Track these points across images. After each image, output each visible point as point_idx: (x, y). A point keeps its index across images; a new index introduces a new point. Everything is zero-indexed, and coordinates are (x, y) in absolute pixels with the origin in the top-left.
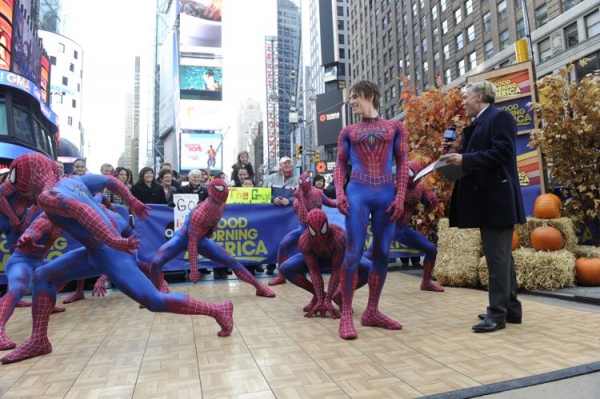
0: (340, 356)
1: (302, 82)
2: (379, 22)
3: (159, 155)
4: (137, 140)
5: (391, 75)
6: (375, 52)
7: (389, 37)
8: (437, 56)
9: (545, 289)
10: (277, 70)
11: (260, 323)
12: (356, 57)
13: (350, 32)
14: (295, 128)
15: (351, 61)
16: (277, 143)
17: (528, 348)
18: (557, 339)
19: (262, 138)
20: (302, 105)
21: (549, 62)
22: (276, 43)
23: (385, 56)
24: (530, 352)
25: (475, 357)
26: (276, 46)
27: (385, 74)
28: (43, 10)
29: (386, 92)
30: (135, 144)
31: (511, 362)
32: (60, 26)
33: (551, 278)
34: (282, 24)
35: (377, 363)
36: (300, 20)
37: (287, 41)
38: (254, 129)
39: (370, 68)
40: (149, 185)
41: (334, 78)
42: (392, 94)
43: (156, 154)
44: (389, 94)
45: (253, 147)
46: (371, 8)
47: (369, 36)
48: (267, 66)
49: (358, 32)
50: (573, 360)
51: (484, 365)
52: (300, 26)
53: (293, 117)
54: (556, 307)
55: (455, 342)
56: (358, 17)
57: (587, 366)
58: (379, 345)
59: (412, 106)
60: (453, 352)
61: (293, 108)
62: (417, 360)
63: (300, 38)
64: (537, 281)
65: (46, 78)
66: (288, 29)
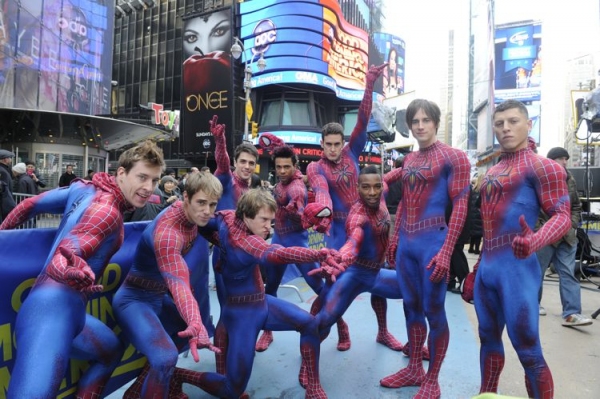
4: (451, 114)
30: (449, 118)
43: (470, 127)
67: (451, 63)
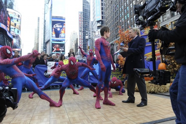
0: (95, 114)
1: (90, 26)
2: (114, 8)
3: (45, 48)
4: (38, 43)
5: (118, 24)
6: (113, 17)
7: (117, 13)
8: (132, 19)
9: (161, 92)
10: (82, 22)
11: (72, 103)
12: (107, 19)
13: (105, 11)
14: (87, 41)
15: (105, 20)
16: (82, 45)
17: (153, 112)
18: (162, 109)
19: (77, 43)
20: (90, 33)
21: (166, 21)
22: (82, 14)
23: (116, 19)
24: (153, 113)
25: (136, 115)
26: (82, 15)
27: (116, 24)
28: (9, 2)
29: (116, 30)
30: (37, 45)
31: (147, 116)
32: (14, 7)
33: (163, 89)
34: (84, 8)
35: (106, 117)
36: (90, 7)
37: (86, 13)
38: (75, 41)
39: (111, 22)
40: (39, 59)
41: (100, 25)
42: (118, 30)
43: (44, 48)
44: (117, 30)
45: (75, 46)
46: (112, 3)
47: (111, 12)
48: (79, 21)
49: (107, 11)
50: (166, 116)
51: (138, 117)
52: (90, 8)
53: (87, 37)
54: (163, 98)
55: (131, 110)
56: (108, 6)
57: (170, 118)
58: (107, 111)
59: (122, 35)
60: (130, 113)
61: (87, 35)
62: (118, 116)
63: (90, 13)
64: (159, 90)
65: (9, 24)
66: (86, 10)
67: (38, 28)
